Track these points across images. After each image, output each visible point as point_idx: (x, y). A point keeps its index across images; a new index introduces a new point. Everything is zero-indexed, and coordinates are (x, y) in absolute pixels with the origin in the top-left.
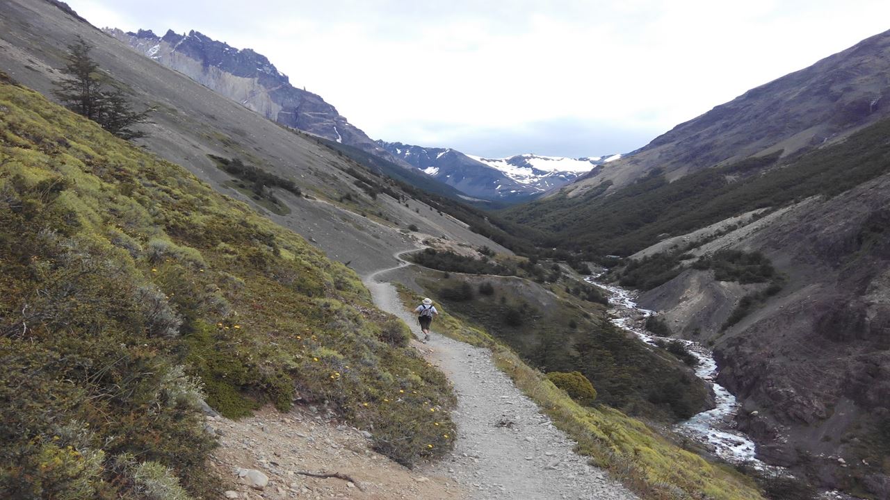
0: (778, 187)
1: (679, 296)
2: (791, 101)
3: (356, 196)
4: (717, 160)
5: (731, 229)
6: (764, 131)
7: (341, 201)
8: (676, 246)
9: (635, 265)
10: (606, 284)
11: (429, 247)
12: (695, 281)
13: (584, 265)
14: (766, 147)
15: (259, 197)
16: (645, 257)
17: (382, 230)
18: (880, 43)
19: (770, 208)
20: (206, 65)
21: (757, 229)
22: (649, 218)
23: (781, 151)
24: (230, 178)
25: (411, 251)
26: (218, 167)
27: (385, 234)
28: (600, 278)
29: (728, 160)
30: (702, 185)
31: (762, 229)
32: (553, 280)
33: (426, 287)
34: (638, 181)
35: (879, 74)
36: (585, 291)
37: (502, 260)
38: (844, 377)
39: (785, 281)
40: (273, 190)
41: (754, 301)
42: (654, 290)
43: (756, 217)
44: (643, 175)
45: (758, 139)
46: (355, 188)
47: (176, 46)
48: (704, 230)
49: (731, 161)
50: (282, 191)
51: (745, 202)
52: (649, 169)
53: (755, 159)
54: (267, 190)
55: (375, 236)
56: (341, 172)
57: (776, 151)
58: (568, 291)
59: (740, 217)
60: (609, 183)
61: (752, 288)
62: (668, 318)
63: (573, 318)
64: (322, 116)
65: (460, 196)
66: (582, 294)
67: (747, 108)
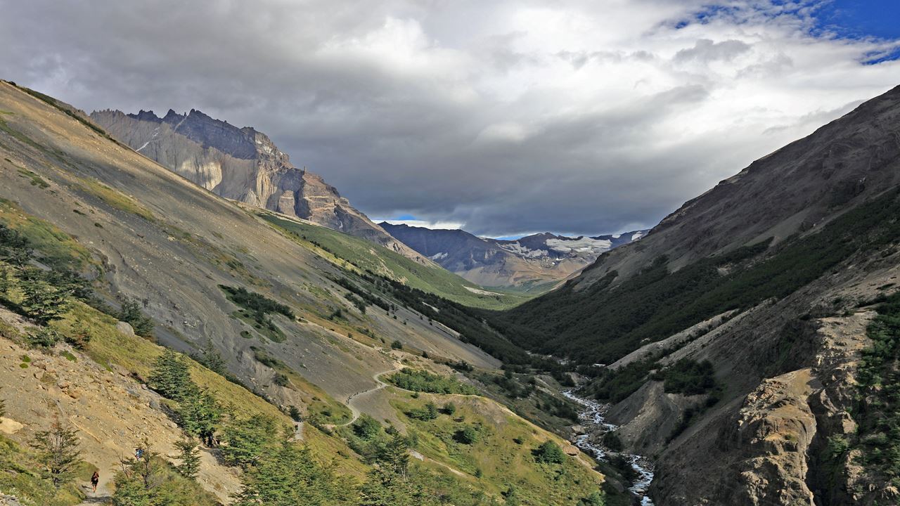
0: (750, 285)
1: (638, 410)
2: (789, 177)
3: (346, 311)
4: (716, 247)
5: (702, 333)
6: (761, 214)
7: (331, 319)
8: (650, 354)
9: (612, 375)
10: (584, 397)
11: (406, 366)
12: (653, 393)
13: (568, 376)
14: (761, 233)
15: (261, 325)
16: (621, 367)
17: (364, 351)
18: (878, 108)
19: (737, 310)
20: (205, 147)
21: (718, 335)
22: (641, 318)
23: (771, 239)
24: (237, 308)
25: (390, 372)
26: (227, 298)
27: (368, 355)
28: (580, 391)
29: (726, 247)
30: (695, 279)
31: (723, 334)
32: (525, 395)
33: (398, 408)
34: (642, 271)
35: (871, 147)
36: (556, 406)
37: (479, 375)
38: (720, 484)
39: (723, 392)
40: (271, 316)
41: (695, 413)
42: (620, 403)
43: (724, 320)
44: (649, 264)
45: (755, 223)
46: (346, 301)
47: (177, 127)
48: (679, 335)
49: (729, 248)
50: (280, 316)
51: (720, 303)
52: (654, 256)
53: (746, 248)
54: (267, 317)
55: (357, 358)
56: (334, 284)
57: (767, 238)
58: (538, 406)
59: (710, 320)
60: (614, 274)
61: (695, 398)
62: (623, 433)
63: (522, 435)
64: (323, 199)
65: (468, 288)
66: (554, 409)
67: (749, 184)
